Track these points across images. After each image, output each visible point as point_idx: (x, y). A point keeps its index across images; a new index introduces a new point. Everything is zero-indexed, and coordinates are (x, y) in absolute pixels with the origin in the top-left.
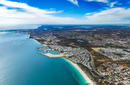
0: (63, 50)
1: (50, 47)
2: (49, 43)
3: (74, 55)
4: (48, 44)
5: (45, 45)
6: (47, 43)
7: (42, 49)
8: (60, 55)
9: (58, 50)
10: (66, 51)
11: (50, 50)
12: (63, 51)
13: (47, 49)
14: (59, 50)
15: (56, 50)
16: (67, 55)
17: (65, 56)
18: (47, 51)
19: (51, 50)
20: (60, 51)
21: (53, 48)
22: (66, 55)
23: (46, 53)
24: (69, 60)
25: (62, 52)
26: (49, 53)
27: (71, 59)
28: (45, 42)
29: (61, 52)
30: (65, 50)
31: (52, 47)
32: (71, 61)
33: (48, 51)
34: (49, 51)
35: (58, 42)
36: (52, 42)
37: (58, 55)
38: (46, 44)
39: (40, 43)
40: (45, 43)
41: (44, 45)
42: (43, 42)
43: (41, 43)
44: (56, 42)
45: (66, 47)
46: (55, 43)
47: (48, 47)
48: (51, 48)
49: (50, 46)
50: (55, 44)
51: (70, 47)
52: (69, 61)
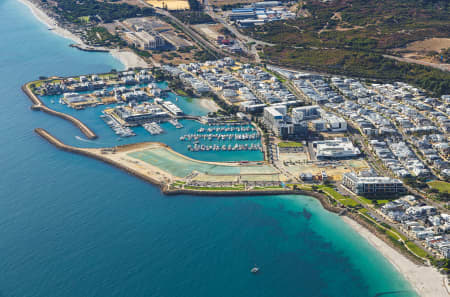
0: (315, 114)
1: (178, 85)
2: (172, 39)
3: (426, 177)
4: (161, 47)
5: (127, 60)
6: (145, 39)
7: (92, 98)
8: (267, 169)
9: (259, 112)
10: (350, 131)
11: (173, 108)
12: (312, 125)
13: (141, 99)
14: (272, 111)
15: (234, 110)
16: (354, 175)
17: (328, 182)
18: (136, 123)
19: (182, 116)
20: (275, 128)
21: (207, 94)
22: (338, 172)
23: (125, 143)
24: (368, 223)
25: (301, 135)
26: (156, 149)
27: (389, 218)
28: (127, 22)
29: (285, 136)
30: (334, 120)
31: (198, 84)
32: (383, 230)
33: (152, 127)
34: (162, 119)
35: (273, 29)
36: (206, 30)
37: (245, 170)
38: (135, 48)
39: (77, 40)
40: (129, 37)
41: (114, 53)
42: (111, 28)
43: (90, 39)
44: (249, 29)
45: (358, 88)
46: (242, 41)
47: (161, 77)
48: (191, 94)
49: (182, 69)
50: (239, 53)
51: (403, 89)
52: (365, 233)
